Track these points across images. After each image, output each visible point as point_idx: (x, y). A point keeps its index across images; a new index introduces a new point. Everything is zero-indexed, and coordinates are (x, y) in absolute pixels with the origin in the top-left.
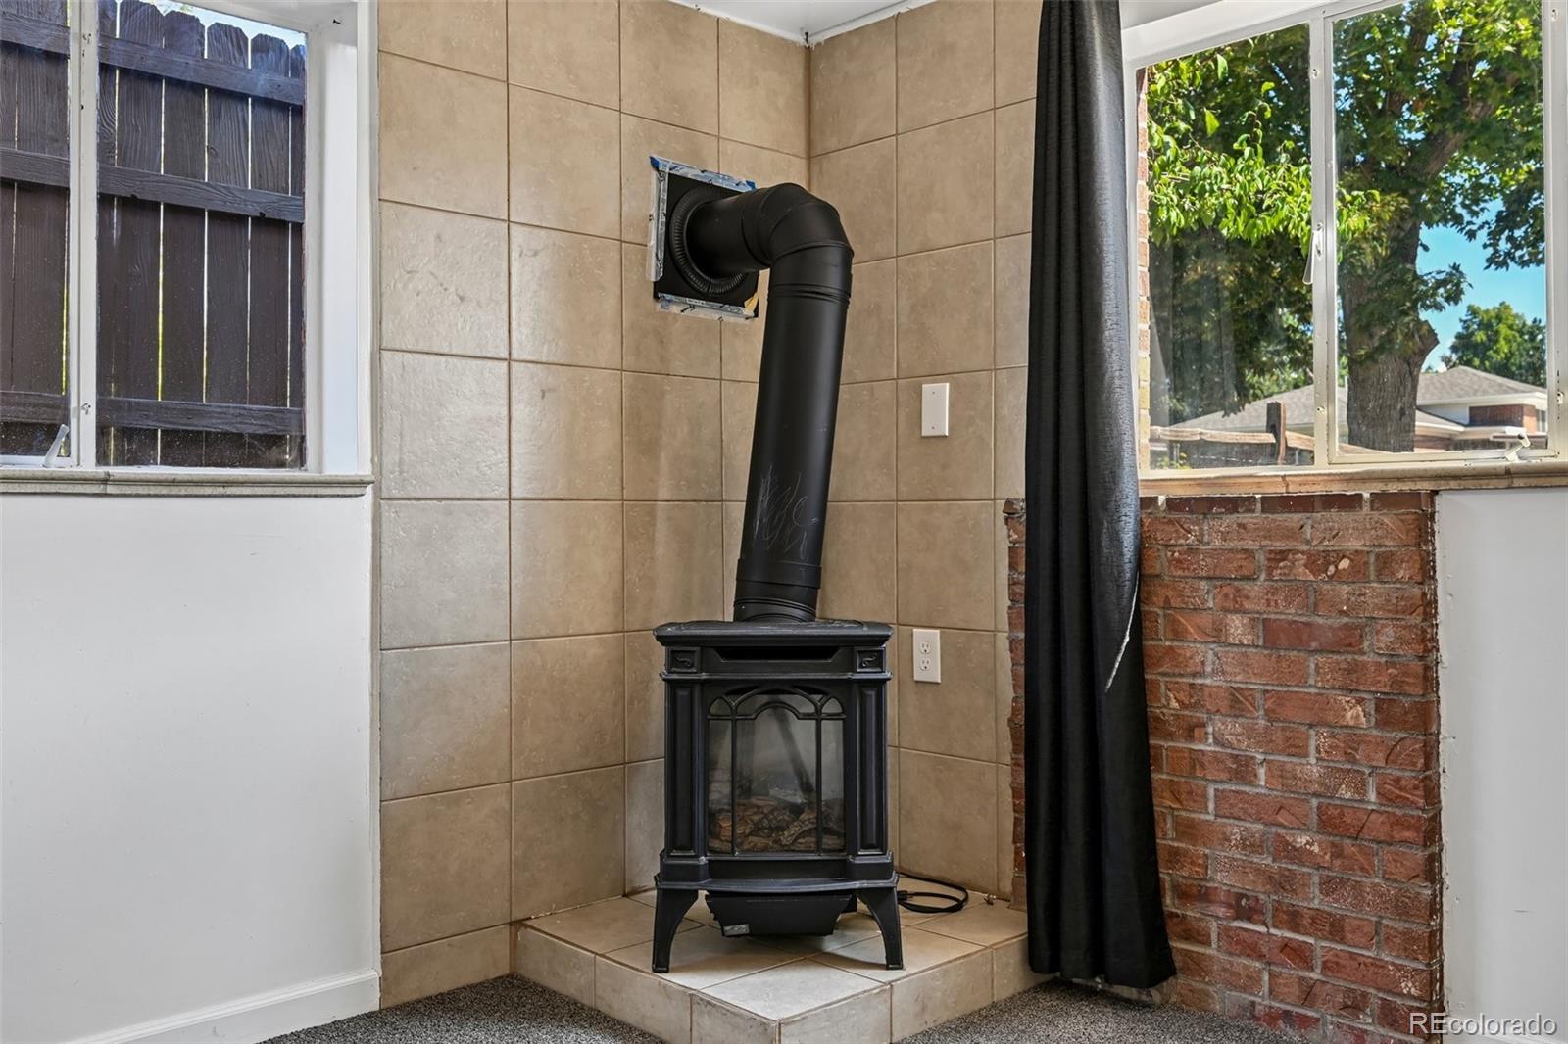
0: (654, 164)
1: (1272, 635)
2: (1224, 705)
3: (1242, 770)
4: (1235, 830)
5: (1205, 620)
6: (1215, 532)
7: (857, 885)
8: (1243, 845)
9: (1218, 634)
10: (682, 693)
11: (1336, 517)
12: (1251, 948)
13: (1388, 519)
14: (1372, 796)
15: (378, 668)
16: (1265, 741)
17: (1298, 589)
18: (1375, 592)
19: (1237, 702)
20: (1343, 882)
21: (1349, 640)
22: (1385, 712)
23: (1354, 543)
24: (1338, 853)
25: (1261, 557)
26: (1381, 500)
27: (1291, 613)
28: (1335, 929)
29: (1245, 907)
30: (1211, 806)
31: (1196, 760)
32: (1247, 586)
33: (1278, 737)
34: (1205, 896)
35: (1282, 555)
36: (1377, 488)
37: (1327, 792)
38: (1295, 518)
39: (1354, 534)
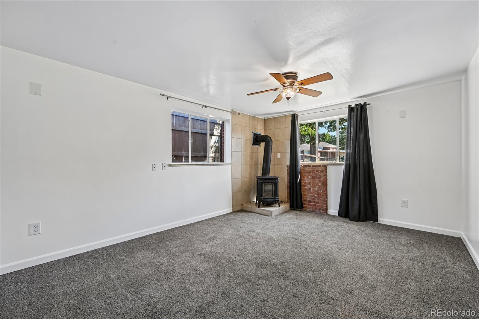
0: (252, 132)
1: (313, 177)
2: (308, 184)
3: (310, 189)
4: (309, 195)
5: (307, 176)
6: (307, 168)
7: (276, 200)
8: (310, 196)
9: (308, 177)
10: (261, 183)
11: (319, 167)
12: (310, 205)
13: (323, 167)
14: (322, 191)
15: (232, 181)
16: (312, 187)
17: (315, 173)
18: (322, 174)
19: (309, 183)
20: (319, 199)
21: (320, 178)
22: (323, 184)
23: (320, 170)
24: (319, 196)
25: (312, 171)
26: (322, 166)
27: (315, 176)
28: (318, 203)
29: (310, 202)
30: (307, 193)
31: (305, 189)
32: (310, 173)
33: (313, 187)
34: (306, 201)
35: (314, 170)
36: (322, 165)
37: (318, 191)
38: (315, 167)
39: (320, 169)
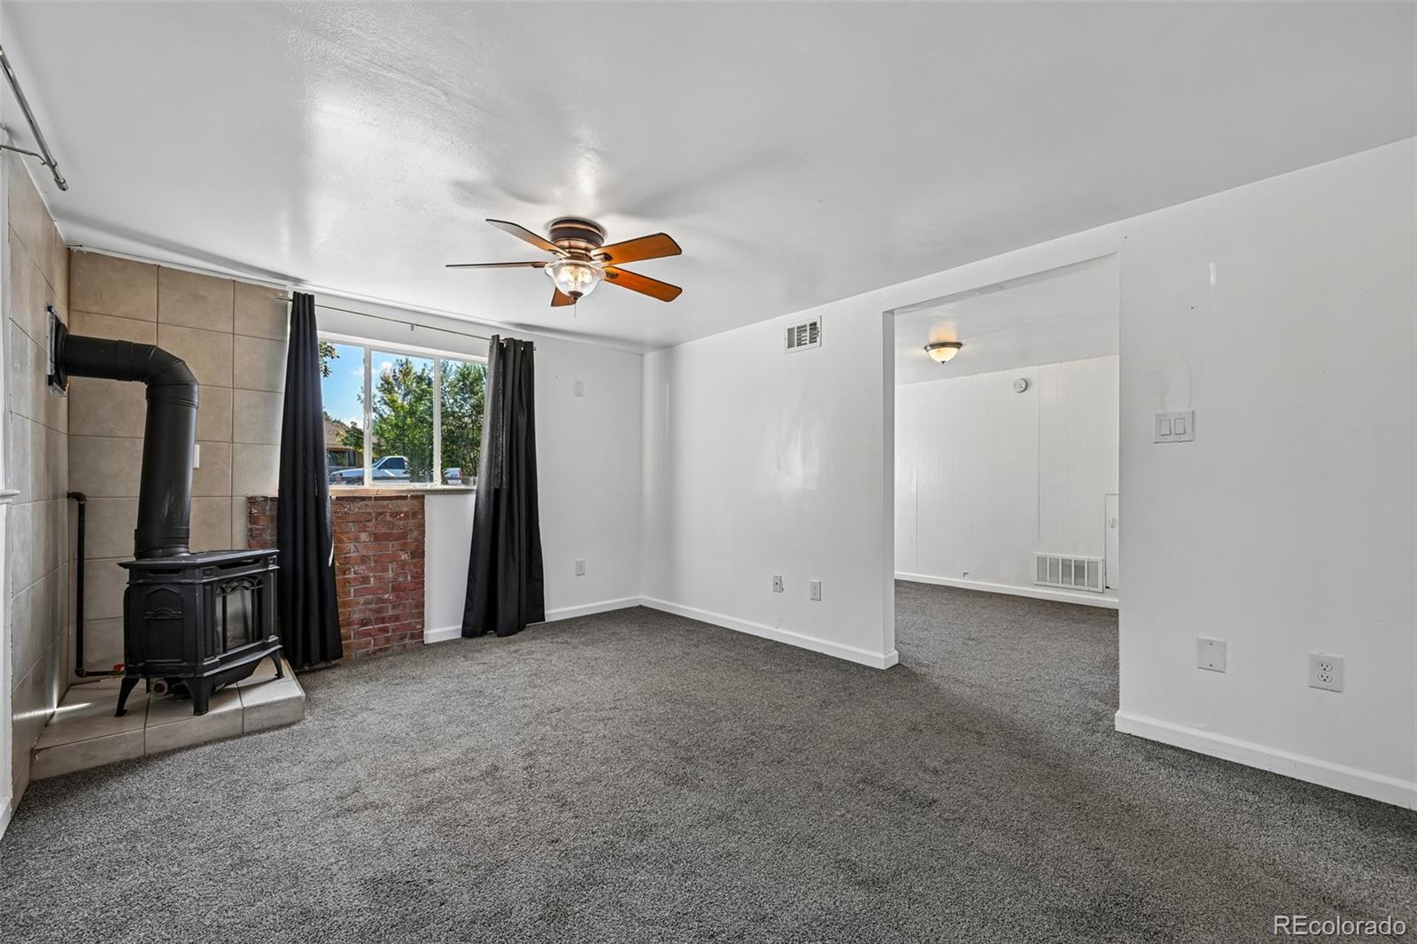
1: (377, 537)
2: (359, 561)
3: (365, 580)
4: (362, 600)
5: (351, 536)
6: (355, 508)
8: (365, 603)
9: (356, 539)
11: (399, 501)
12: (368, 634)
13: (415, 502)
14: (409, 578)
16: (374, 570)
17: (386, 523)
18: (411, 522)
19: (364, 560)
20: (399, 605)
21: (404, 536)
22: (413, 555)
23: (405, 509)
24: (398, 597)
25: (373, 514)
26: (413, 497)
27: (384, 530)
28: (396, 618)
29: (364, 623)
30: (352, 594)
31: (347, 581)
32: (368, 524)
33: (379, 568)
34: (350, 624)
35: (381, 514)
36: (412, 494)
37: (395, 580)
38: (386, 502)
39: (405, 507)
